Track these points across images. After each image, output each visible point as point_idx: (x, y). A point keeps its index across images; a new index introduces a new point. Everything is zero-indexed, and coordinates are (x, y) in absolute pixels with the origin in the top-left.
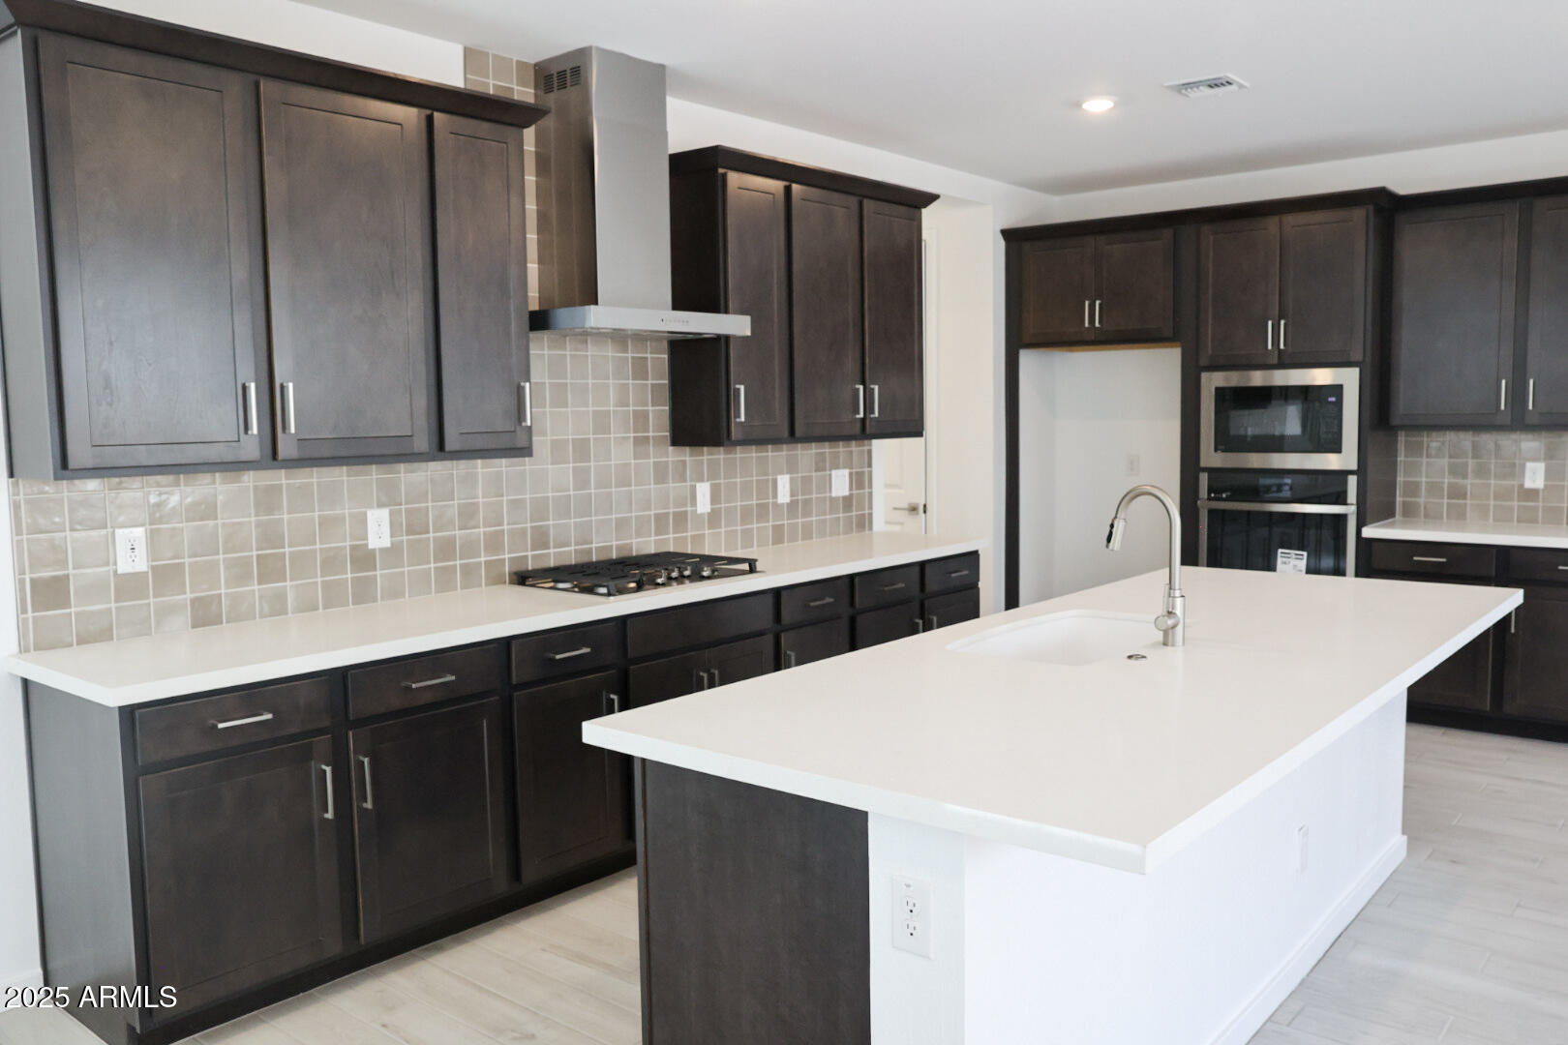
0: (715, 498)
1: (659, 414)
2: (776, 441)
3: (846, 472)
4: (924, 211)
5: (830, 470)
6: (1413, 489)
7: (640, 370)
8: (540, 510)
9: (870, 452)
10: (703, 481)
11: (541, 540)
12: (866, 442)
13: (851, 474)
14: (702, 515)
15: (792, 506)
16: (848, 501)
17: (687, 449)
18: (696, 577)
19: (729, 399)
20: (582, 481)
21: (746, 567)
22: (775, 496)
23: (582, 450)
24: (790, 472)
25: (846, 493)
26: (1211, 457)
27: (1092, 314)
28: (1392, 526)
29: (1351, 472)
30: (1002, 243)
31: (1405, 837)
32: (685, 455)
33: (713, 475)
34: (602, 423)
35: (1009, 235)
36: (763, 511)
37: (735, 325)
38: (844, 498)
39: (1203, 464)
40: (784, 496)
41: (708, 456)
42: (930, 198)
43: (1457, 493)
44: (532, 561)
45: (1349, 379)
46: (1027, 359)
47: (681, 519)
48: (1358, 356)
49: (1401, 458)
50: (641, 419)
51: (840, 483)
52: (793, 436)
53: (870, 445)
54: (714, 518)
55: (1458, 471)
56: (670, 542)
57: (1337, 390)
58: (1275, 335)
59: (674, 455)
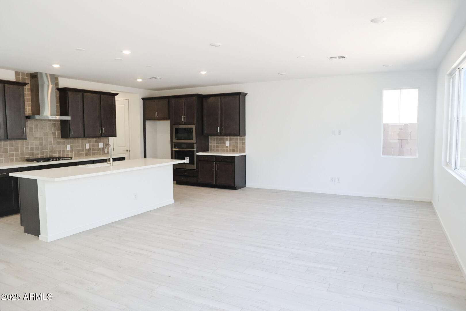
0: (71, 147)
1: (58, 133)
2: (81, 137)
3: (103, 143)
4: (116, 96)
5: (99, 143)
6: (211, 146)
7: (54, 125)
8: (32, 149)
9: (108, 140)
10: (68, 144)
11: (32, 154)
12: (107, 138)
13: (104, 144)
14: (68, 150)
15: (90, 149)
16: (103, 149)
17: (65, 139)
18: (59, 160)
19: (70, 130)
20: (41, 144)
21: (70, 158)
22: (85, 147)
23: (41, 139)
24: (89, 143)
25: (103, 147)
26: (175, 141)
27: (156, 114)
28: (208, 153)
29: (195, 143)
30: (142, 101)
31: (174, 200)
32: (65, 140)
33: (71, 143)
34: (46, 134)
35: (144, 99)
36: (83, 150)
37: (68, 118)
38: (102, 148)
39: (173, 142)
40: (87, 146)
41: (69, 140)
42: (117, 94)
43: (217, 147)
44: (30, 157)
45: (194, 127)
46: (148, 123)
47: (64, 151)
48: (195, 123)
49: (209, 141)
50: (54, 134)
51: (101, 145)
52: (84, 136)
53: (109, 138)
54: (71, 151)
55: (217, 143)
56: (61, 155)
57: (192, 129)
58: (183, 119)
59: (61, 140)
